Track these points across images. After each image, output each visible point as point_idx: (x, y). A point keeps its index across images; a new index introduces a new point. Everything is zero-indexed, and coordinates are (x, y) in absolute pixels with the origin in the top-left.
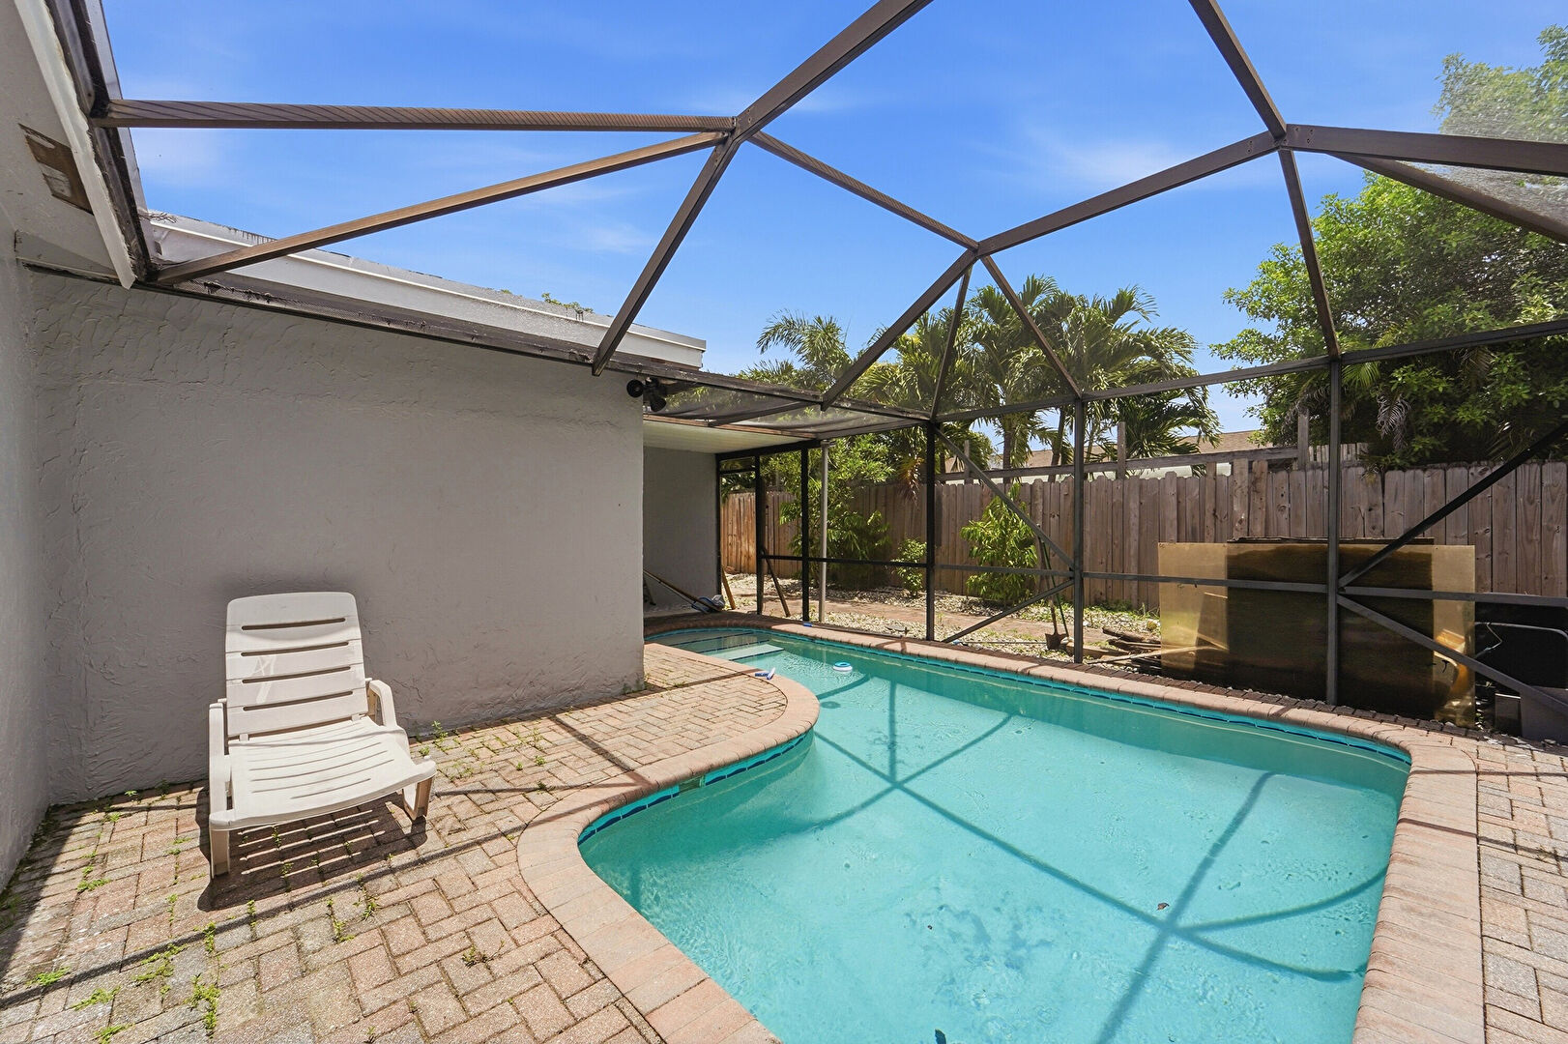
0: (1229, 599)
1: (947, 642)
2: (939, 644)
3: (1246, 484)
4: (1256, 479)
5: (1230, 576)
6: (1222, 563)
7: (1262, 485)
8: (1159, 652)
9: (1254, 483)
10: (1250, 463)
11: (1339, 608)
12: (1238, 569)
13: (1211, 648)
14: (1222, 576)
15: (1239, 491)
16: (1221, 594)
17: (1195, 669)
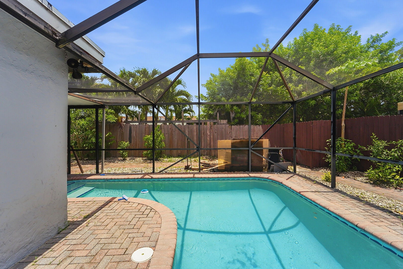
0: (232, 152)
1: (160, 172)
2: (157, 174)
3: (209, 127)
4: (211, 126)
5: (232, 147)
6: (230, 144)
7: (212, 127)
8: (217, 166)
9: (211, 127)
10: (210, 123)
11: (251, 152)
12: (233, 145)
13: (227, 164)
14: (230, 147)
15: (208, 129)
16: (230, 151)
17: (225, 169)
